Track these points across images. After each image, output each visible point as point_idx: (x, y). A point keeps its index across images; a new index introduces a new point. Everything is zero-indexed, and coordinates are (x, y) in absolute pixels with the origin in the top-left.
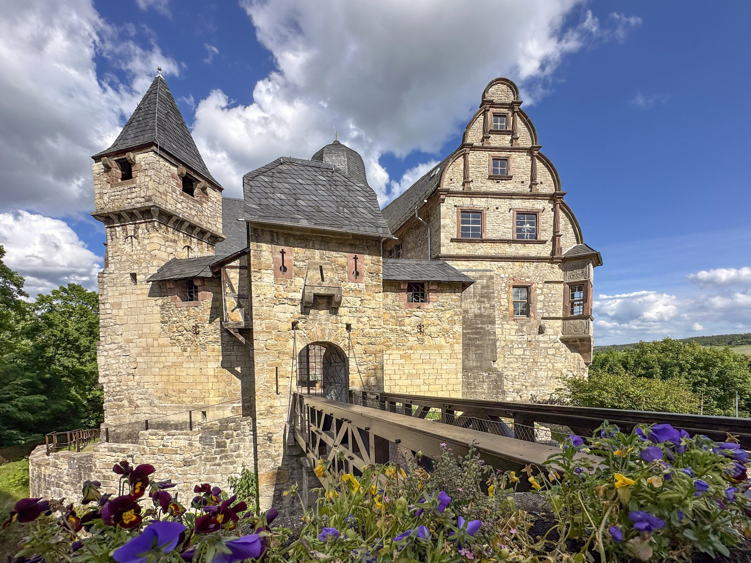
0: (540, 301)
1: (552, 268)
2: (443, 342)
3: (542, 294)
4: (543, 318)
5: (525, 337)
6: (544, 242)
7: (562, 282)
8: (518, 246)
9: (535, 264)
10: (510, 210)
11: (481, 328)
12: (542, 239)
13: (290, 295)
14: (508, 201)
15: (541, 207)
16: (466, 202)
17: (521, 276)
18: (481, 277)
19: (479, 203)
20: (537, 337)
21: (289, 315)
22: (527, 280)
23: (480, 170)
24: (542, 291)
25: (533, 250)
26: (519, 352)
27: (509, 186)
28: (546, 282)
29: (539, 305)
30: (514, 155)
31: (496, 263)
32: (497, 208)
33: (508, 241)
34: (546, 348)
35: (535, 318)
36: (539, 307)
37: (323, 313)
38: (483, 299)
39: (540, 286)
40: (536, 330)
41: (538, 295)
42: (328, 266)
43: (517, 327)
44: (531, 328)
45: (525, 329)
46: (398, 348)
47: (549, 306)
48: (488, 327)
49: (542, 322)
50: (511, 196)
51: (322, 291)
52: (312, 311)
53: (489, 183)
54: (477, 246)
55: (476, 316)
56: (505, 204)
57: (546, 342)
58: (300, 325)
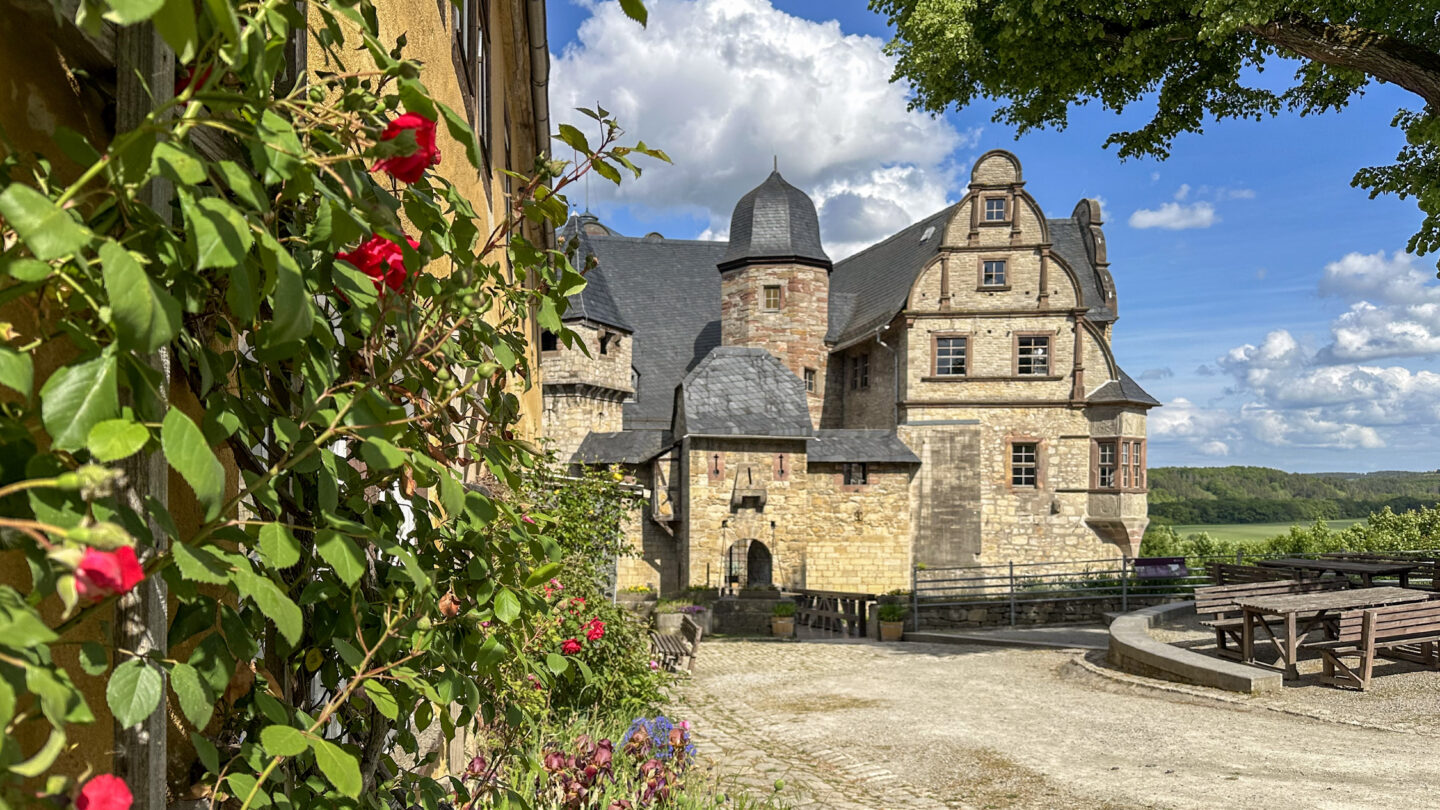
0: (1054, 465)
1: (1073, 415)
2: (886, 534)
3: (1056, 454)
4: (1058, 491)
5: (1031, 518)
6: (1059, 379)
7: (1087, 437)
8: (1021, 385)
9: (1046, 410)
10: (1008, 333)
11: (960, 506)
12: (1057, 373)
13: (722, 496)
14: (1005, 321)
15: (1054, 327)
16: (943, 326)
17: (1025, 429)
18: (962, 433)
19: (963, 326)
20: (1049, 518)
21: (720, 514)
22: (1034, 434)
23: (964, 278)
24: (1057, 450)
25: (1043, 391)
26: (1022, 540)
27: (1006, 299)
28: (1062, 437)
29: (1052, 471)
30: (1015, 254)
31: (987, 410)
32: (989, 332)
33: (1005, 379)
34: (1063, 536)
35: (1045, 490)
36: (1051, 475)
37: (750, 512)
38: (963, 464)
39: (1055, 442)
40: (1047, 508)
41: (1051, 456)
42: (755, 468)
43: (1018, 504)
44: (1039, 504)
45: (1029, 506)
46: (832, 540)
47: (1067, 472)
48: (970, 505)
49: (1057, 496)
50: (1010, 314)
51: (750, 494)
52: (740, 510)
53: (979, 296)
54: (958, 386)
55: (953, 488)
56: (1002, 325)
57: (1062, 526)
58: (729, 523)
